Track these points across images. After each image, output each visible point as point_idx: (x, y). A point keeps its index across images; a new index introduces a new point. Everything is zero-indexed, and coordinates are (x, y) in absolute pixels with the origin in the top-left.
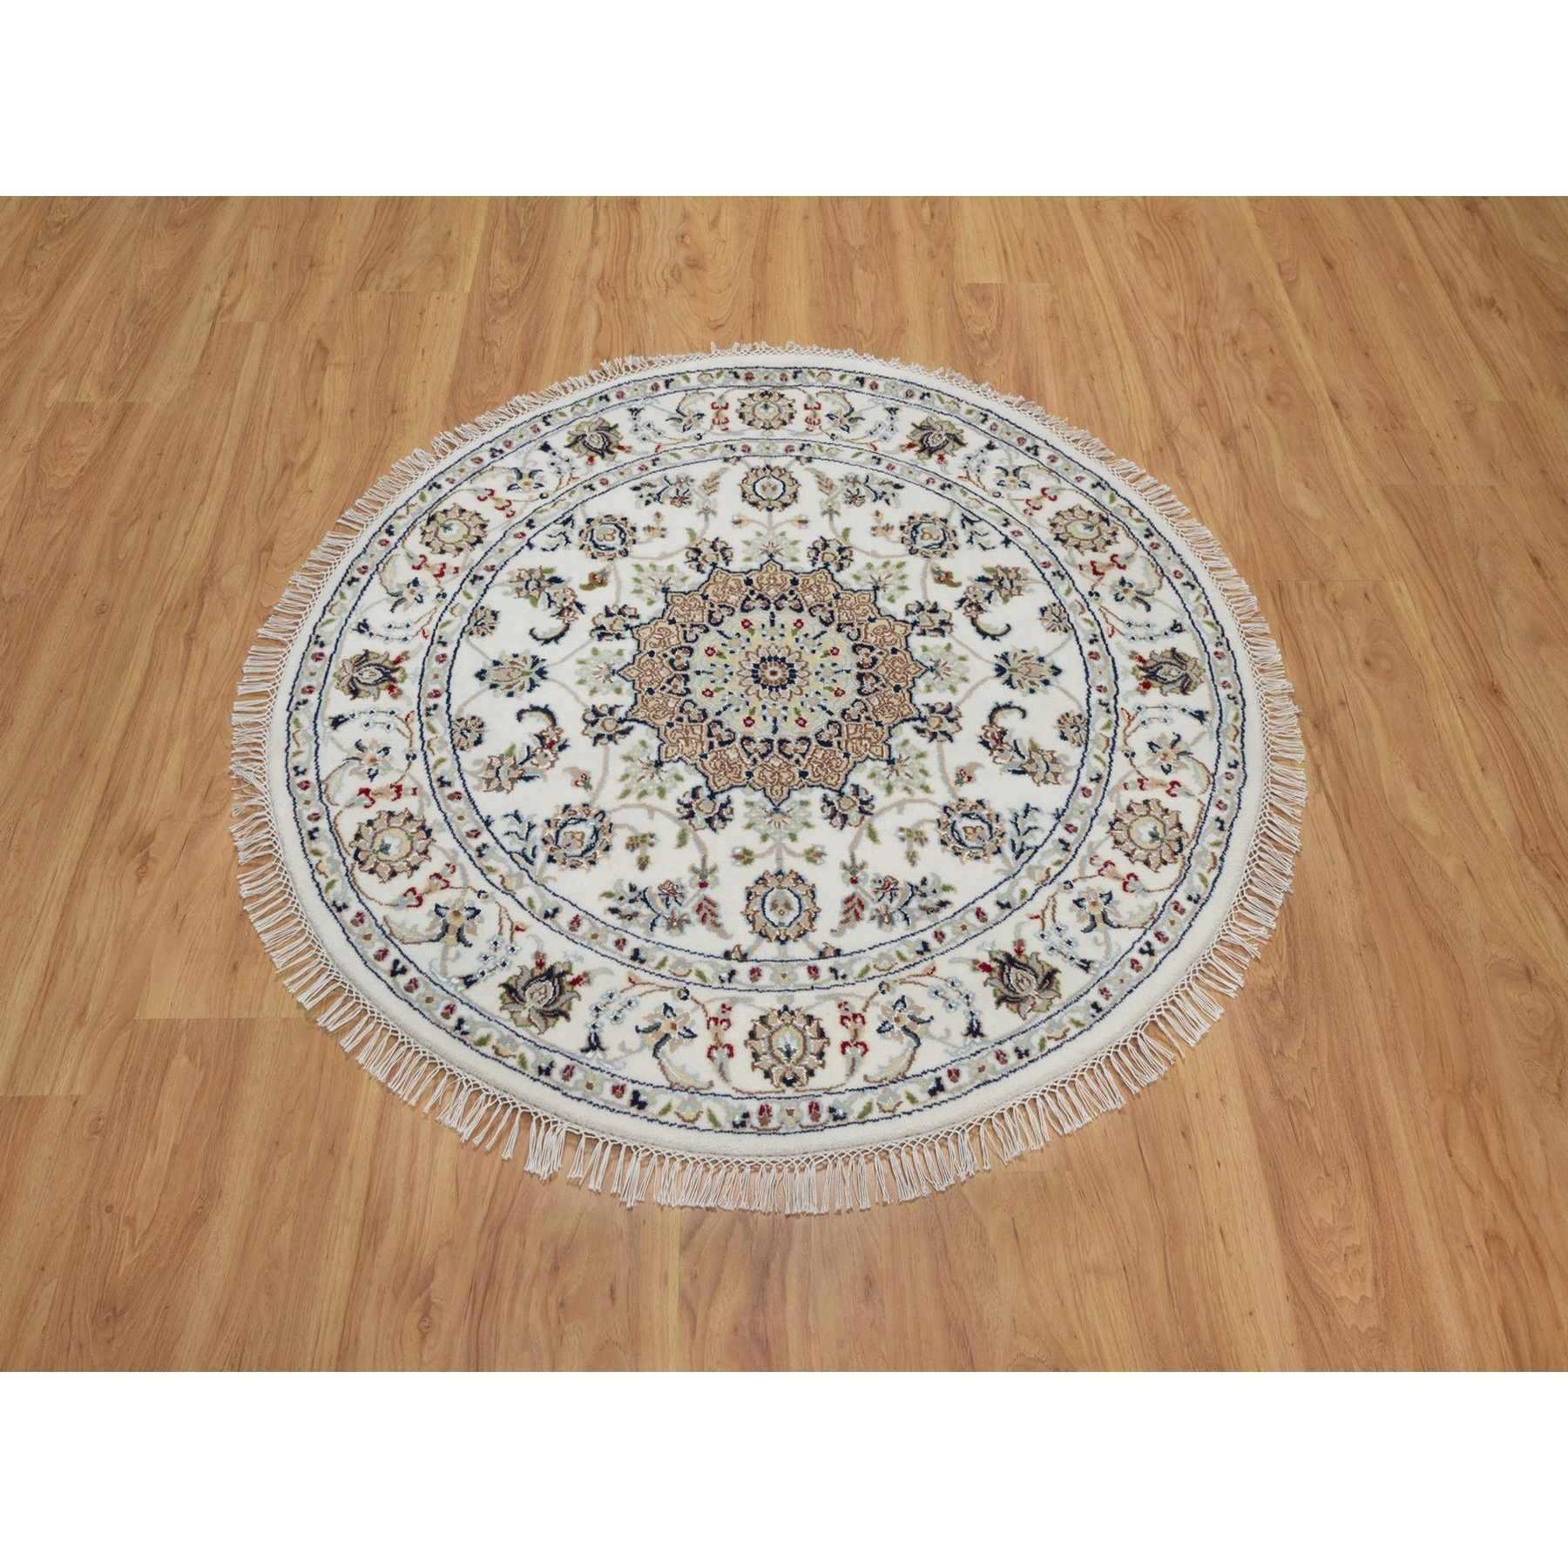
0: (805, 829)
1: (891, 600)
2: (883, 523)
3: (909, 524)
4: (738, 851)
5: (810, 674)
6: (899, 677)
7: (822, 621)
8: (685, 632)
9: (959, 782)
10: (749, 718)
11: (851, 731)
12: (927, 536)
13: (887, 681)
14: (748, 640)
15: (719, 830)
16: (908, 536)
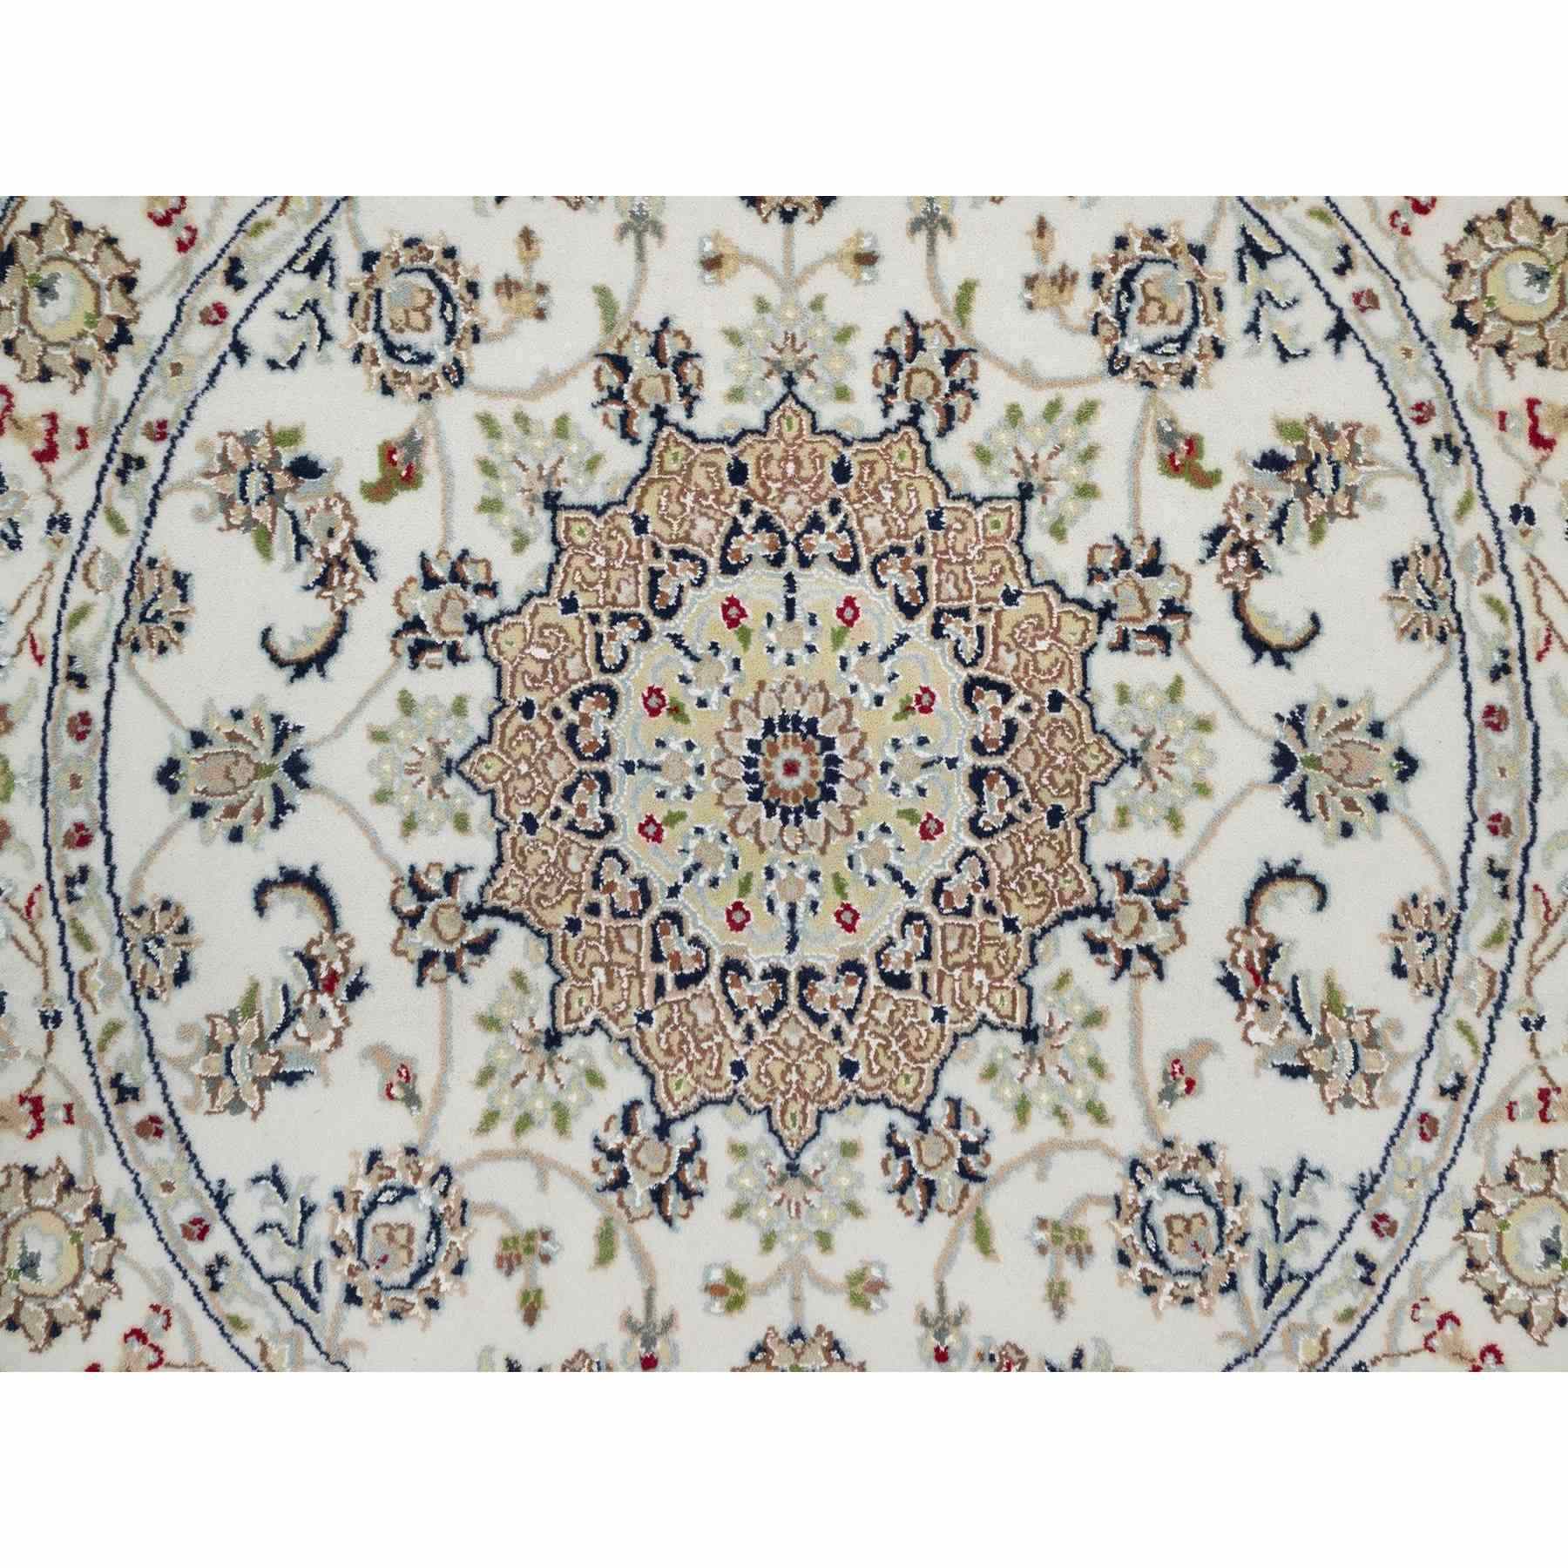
0: (849, 1221)
1: (1058, 531)
2: (1053, 267)
3: (1115, 263)
4: (717, 1276)
5: (869, 768)
6: (1060, 779)
7: (899, 600)
8: (599, 637)
9: (1168, 1095)
10: (738, 906)
11: (952, 945)
12: (1153, 310)
13: (1034, 793)
14: (736, 664)
15: (678, 1222)
16: (1108, 311)
